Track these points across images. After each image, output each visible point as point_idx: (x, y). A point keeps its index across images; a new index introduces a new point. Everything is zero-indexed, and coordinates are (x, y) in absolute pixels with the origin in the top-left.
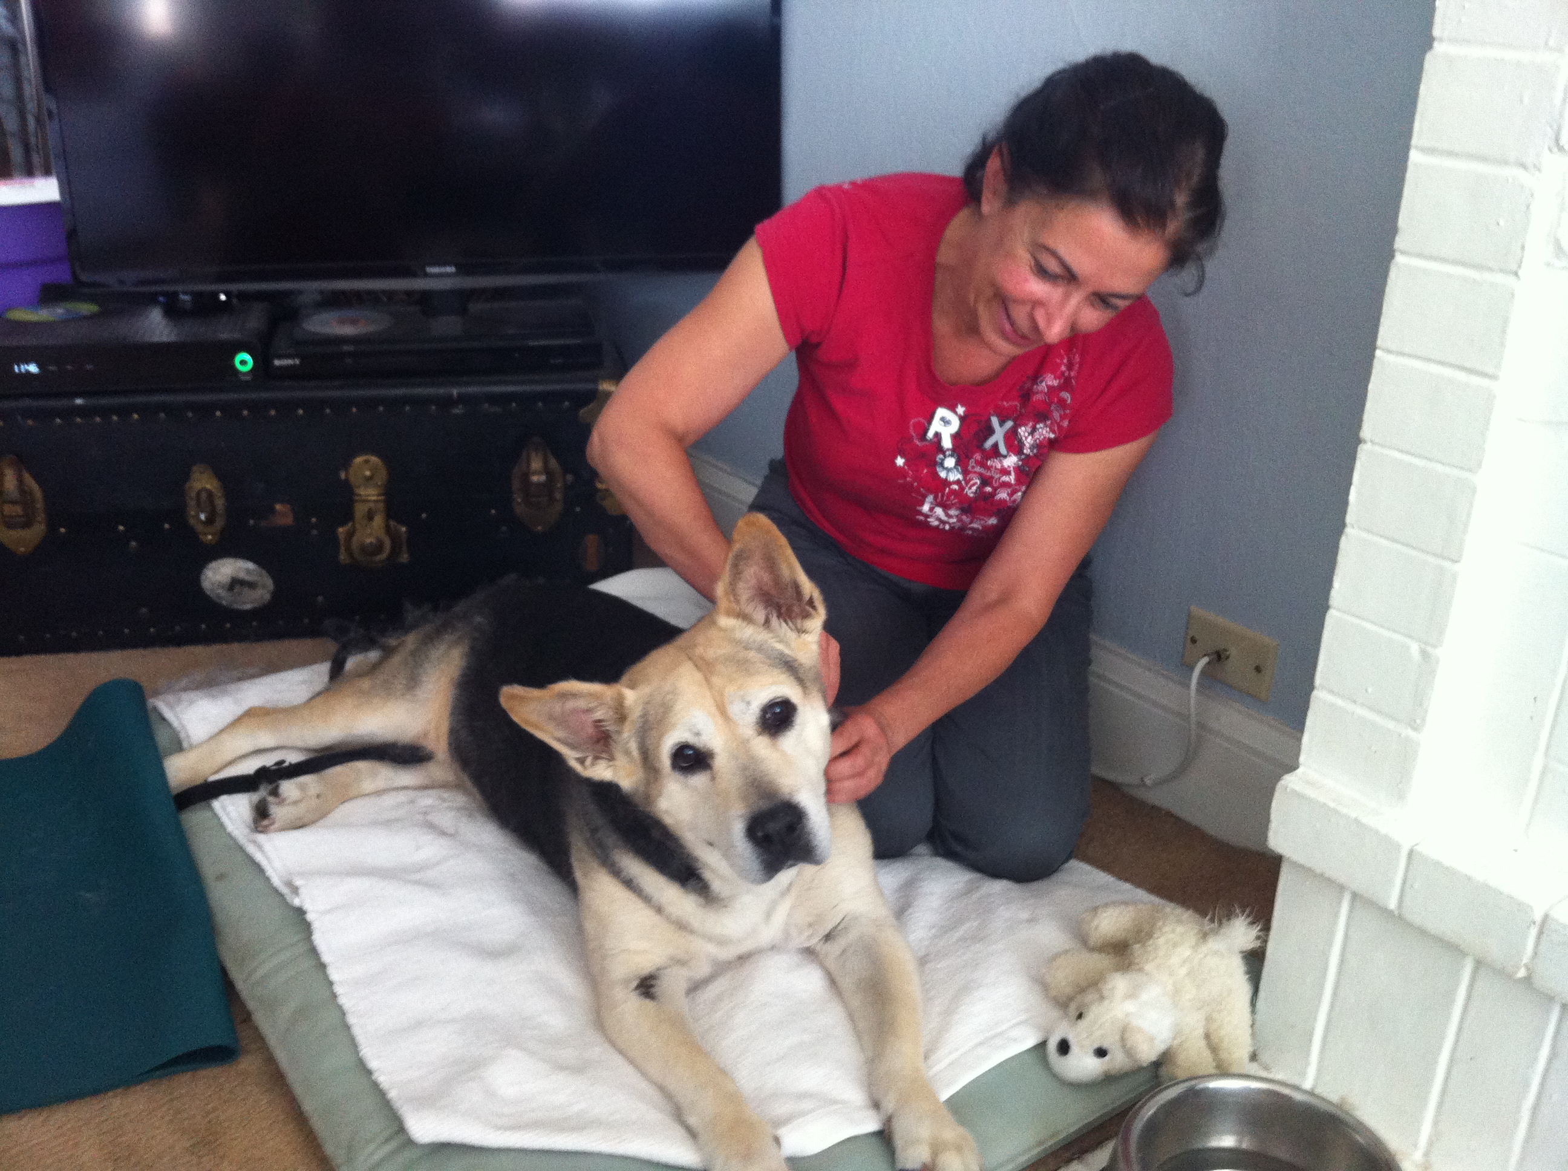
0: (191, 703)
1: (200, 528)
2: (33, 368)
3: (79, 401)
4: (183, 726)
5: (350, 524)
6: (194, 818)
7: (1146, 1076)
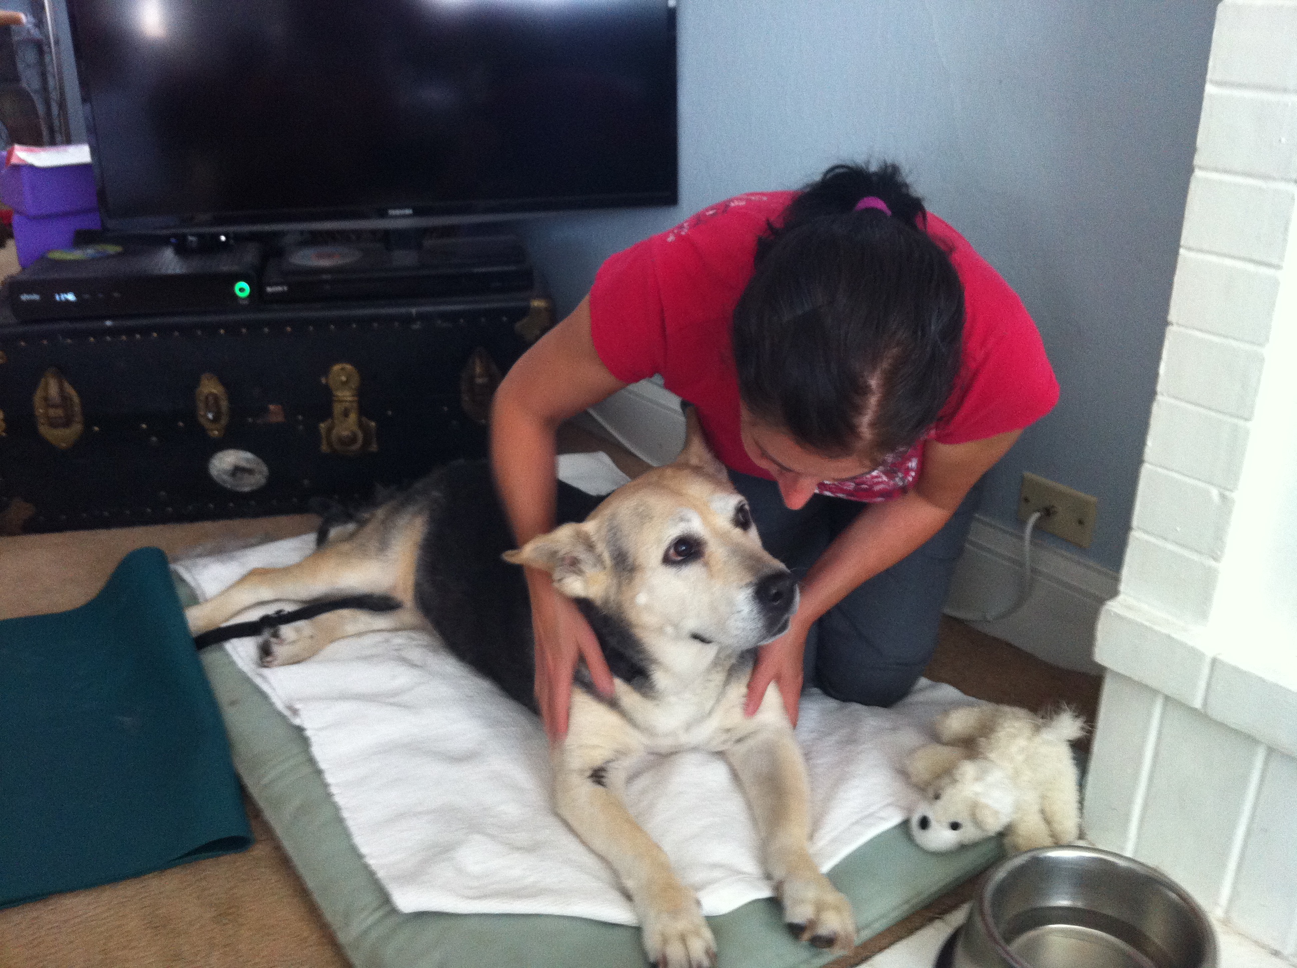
0: (205, 566)
1: (207, 425)
2: (71, 297)
3: (109, 323)
4: (199, 585)
5: (330, 421)
6: (210, 657)
7: (992, 845)
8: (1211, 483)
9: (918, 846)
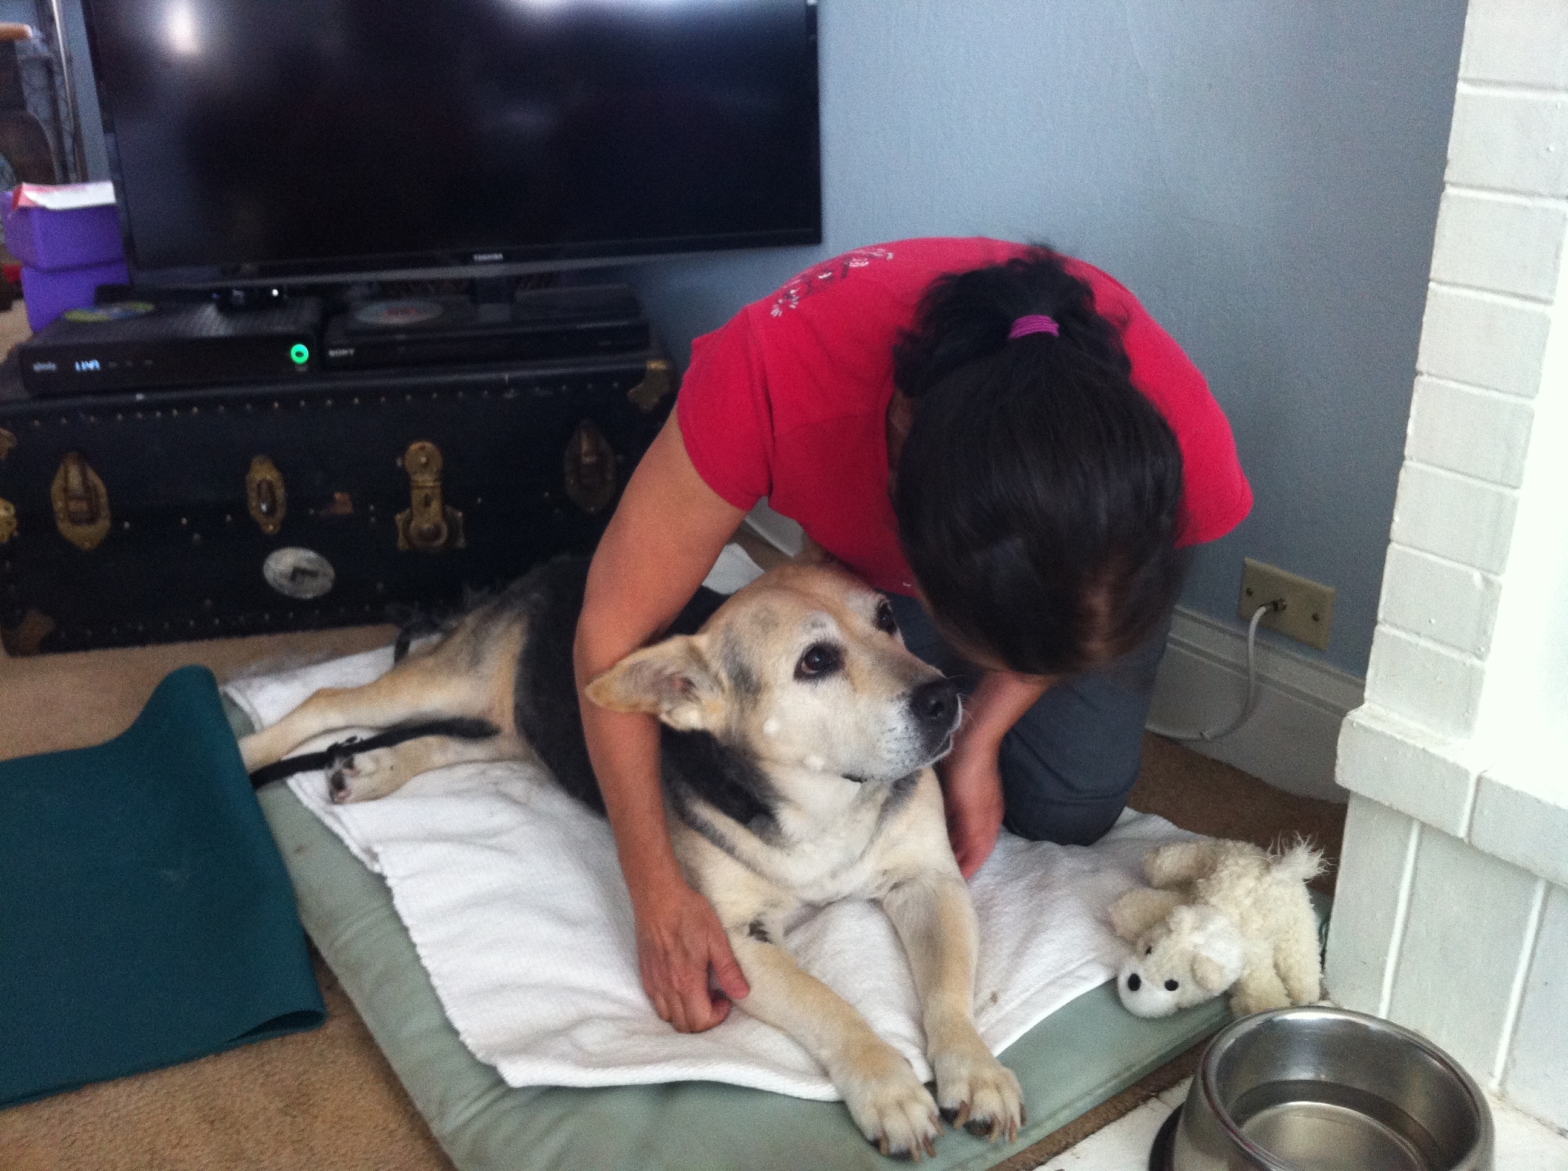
0: (262, 687)
1: (261, 519)
2: (93, 365)
3: (140, 397)
4: (255, 711)
5: (408, 511)
6: (270, 796)
7: (1218, 1007)
8: (1472, 565)
9: (1128, 1012)
